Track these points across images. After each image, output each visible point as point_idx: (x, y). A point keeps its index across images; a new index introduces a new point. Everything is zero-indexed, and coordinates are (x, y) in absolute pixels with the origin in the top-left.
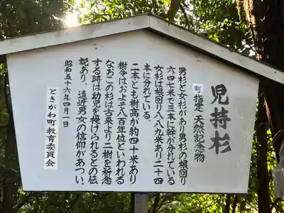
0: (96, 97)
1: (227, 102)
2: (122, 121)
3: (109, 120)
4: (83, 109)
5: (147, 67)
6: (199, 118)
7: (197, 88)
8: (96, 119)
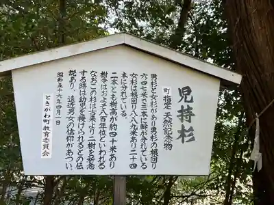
0: (82, 100)
1: (191, 101)
2: (103, 119)
3: (93, 119)
4: (72, 111)
5: (124, 75)
6: (168, 115)
7: (166, 90)
8: (82, 118)
